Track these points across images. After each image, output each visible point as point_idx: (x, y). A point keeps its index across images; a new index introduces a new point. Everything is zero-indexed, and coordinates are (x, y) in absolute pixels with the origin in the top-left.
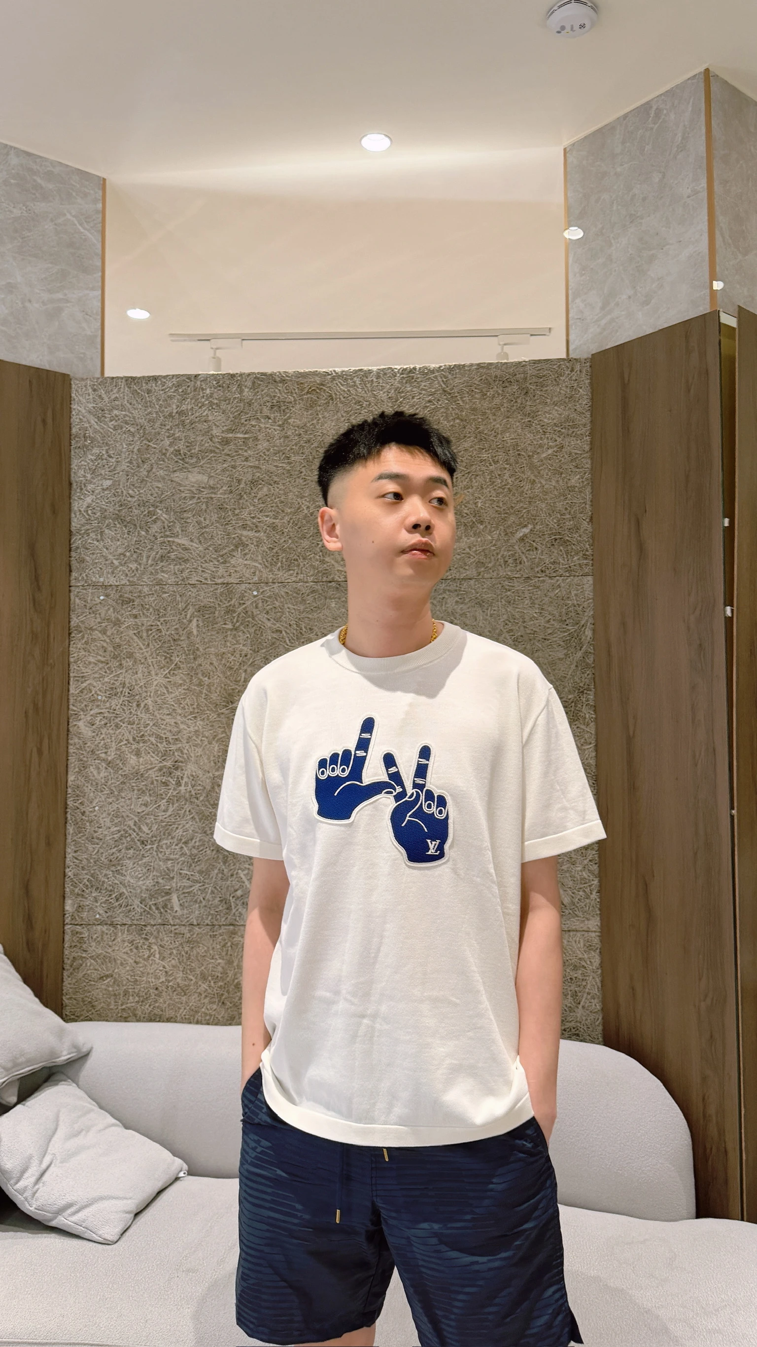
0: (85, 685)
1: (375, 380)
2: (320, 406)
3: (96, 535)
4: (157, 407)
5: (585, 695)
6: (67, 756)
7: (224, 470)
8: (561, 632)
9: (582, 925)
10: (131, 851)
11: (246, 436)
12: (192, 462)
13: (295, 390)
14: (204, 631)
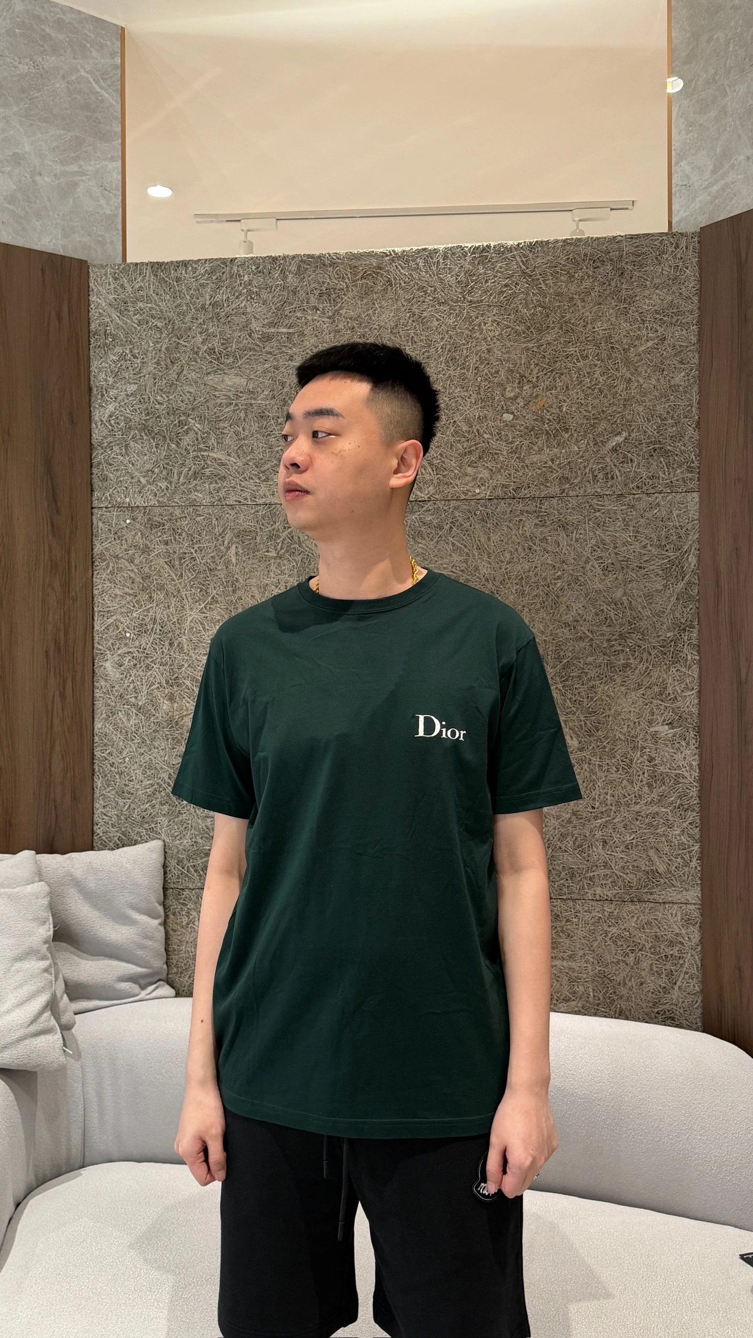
0: (111, 620)
1: (441, 261)
2: (376, 293)
3: (120, 449)
4: (188, 298)
5: (687, 633)
6: (93, 701)
7: (265, 371)
8: (659, 559)
9: (679, 896)
10: (166, 807)
11: (291, 331)
12: (228, 362)
13: (347, 274)
14: (244, 559)
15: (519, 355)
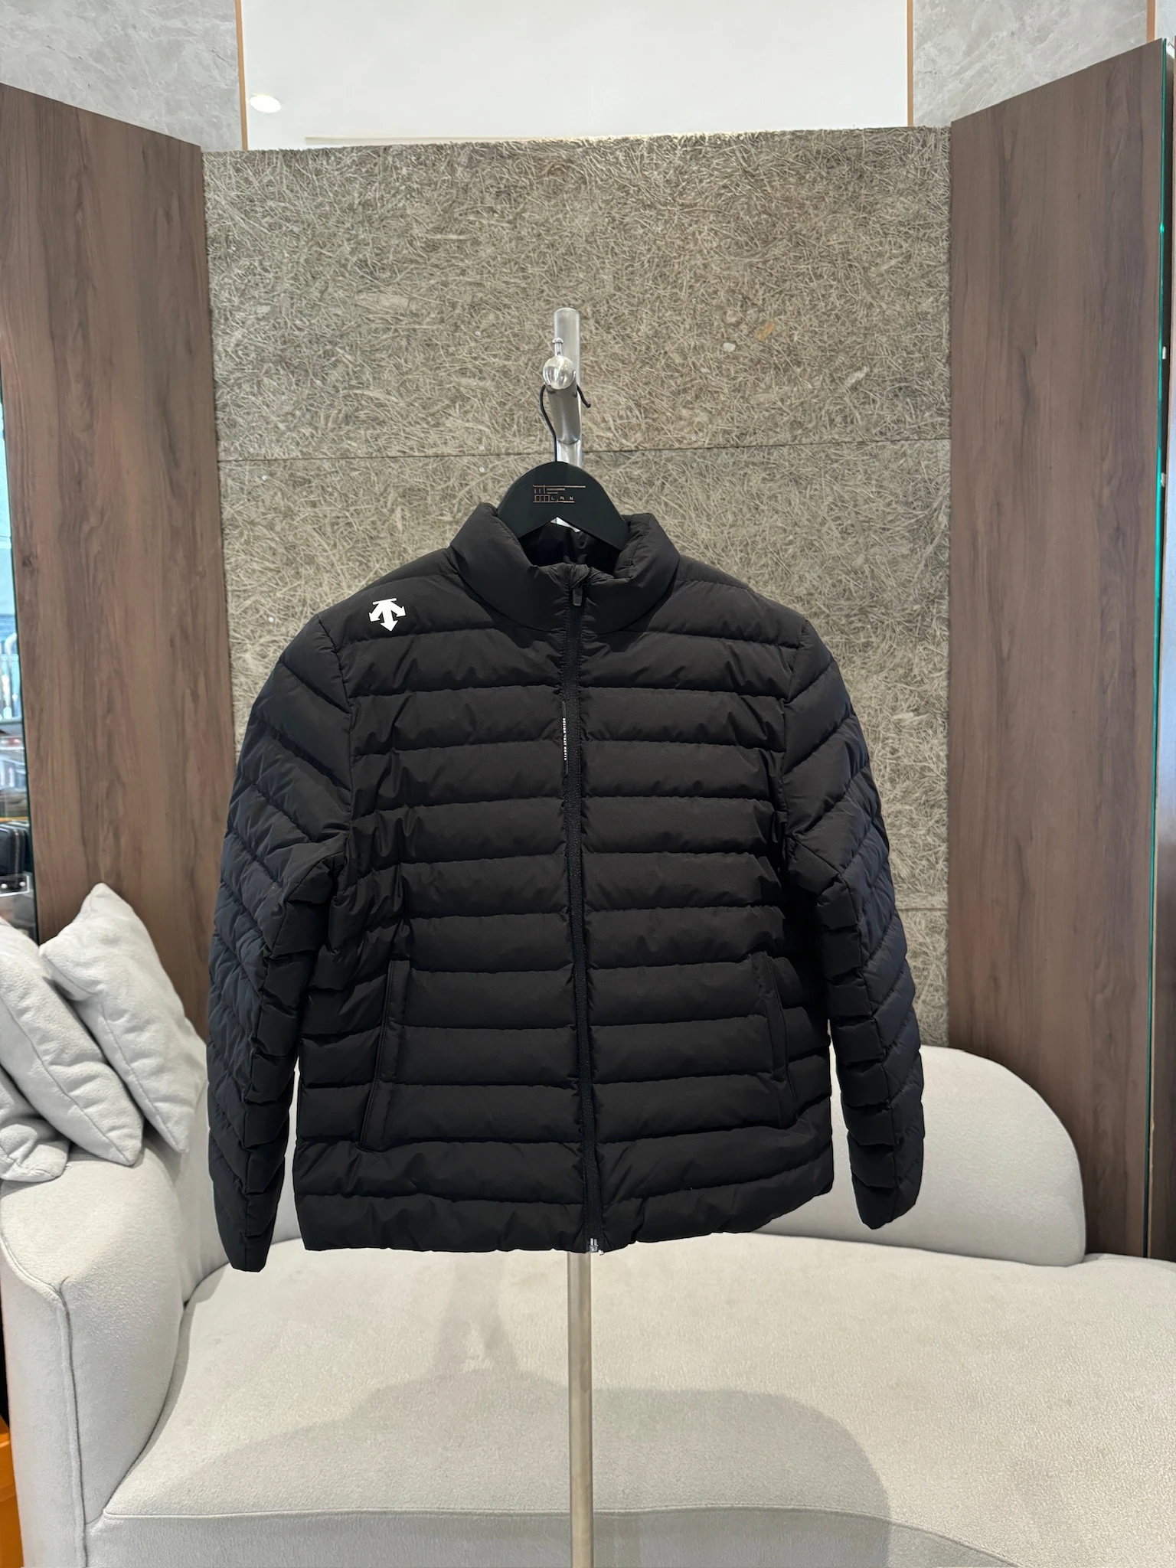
0: (248, 602)
1: (646, 155)
2: (567, 193)
3: (252, 387)
4: (331, 195)
5: (936, 606)
7: (431, 289)
8: (906, 518)
11: (462, 237)
12: (384, 276)
13: (530, 168)
14: (412, 524)
15: (741, 273)
